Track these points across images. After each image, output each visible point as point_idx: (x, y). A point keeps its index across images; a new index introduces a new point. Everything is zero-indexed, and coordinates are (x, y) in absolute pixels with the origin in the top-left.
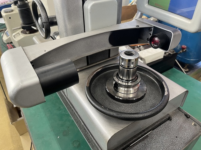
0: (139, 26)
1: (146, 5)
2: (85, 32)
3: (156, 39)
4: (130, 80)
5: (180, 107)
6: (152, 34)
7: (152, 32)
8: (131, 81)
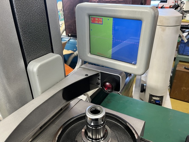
0: (88, 75)
1: (89, 55)
2: (33, 99)
3: (107, 84)
4: (101, 138)
5: (142, 137)
6: (100, 79)
7: (100, 77)
8: (103, 139)
